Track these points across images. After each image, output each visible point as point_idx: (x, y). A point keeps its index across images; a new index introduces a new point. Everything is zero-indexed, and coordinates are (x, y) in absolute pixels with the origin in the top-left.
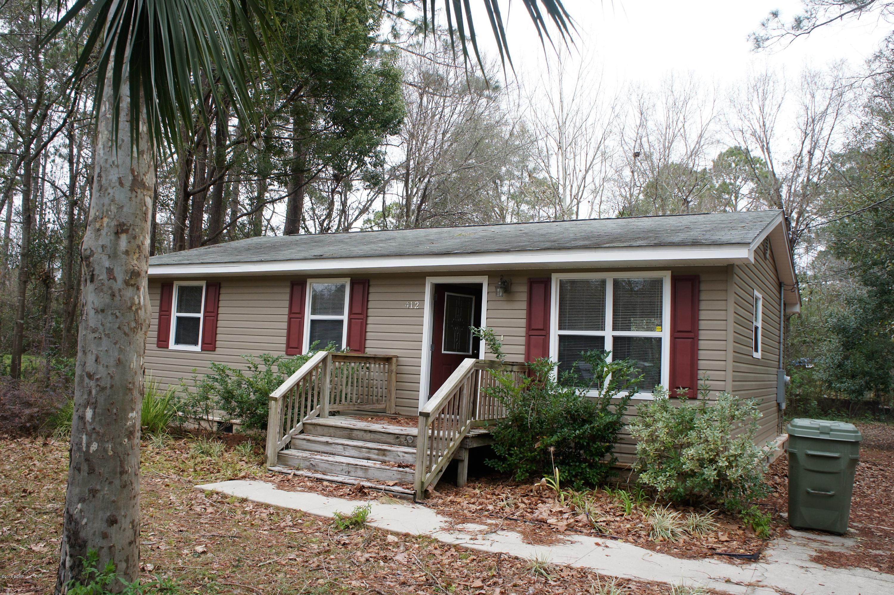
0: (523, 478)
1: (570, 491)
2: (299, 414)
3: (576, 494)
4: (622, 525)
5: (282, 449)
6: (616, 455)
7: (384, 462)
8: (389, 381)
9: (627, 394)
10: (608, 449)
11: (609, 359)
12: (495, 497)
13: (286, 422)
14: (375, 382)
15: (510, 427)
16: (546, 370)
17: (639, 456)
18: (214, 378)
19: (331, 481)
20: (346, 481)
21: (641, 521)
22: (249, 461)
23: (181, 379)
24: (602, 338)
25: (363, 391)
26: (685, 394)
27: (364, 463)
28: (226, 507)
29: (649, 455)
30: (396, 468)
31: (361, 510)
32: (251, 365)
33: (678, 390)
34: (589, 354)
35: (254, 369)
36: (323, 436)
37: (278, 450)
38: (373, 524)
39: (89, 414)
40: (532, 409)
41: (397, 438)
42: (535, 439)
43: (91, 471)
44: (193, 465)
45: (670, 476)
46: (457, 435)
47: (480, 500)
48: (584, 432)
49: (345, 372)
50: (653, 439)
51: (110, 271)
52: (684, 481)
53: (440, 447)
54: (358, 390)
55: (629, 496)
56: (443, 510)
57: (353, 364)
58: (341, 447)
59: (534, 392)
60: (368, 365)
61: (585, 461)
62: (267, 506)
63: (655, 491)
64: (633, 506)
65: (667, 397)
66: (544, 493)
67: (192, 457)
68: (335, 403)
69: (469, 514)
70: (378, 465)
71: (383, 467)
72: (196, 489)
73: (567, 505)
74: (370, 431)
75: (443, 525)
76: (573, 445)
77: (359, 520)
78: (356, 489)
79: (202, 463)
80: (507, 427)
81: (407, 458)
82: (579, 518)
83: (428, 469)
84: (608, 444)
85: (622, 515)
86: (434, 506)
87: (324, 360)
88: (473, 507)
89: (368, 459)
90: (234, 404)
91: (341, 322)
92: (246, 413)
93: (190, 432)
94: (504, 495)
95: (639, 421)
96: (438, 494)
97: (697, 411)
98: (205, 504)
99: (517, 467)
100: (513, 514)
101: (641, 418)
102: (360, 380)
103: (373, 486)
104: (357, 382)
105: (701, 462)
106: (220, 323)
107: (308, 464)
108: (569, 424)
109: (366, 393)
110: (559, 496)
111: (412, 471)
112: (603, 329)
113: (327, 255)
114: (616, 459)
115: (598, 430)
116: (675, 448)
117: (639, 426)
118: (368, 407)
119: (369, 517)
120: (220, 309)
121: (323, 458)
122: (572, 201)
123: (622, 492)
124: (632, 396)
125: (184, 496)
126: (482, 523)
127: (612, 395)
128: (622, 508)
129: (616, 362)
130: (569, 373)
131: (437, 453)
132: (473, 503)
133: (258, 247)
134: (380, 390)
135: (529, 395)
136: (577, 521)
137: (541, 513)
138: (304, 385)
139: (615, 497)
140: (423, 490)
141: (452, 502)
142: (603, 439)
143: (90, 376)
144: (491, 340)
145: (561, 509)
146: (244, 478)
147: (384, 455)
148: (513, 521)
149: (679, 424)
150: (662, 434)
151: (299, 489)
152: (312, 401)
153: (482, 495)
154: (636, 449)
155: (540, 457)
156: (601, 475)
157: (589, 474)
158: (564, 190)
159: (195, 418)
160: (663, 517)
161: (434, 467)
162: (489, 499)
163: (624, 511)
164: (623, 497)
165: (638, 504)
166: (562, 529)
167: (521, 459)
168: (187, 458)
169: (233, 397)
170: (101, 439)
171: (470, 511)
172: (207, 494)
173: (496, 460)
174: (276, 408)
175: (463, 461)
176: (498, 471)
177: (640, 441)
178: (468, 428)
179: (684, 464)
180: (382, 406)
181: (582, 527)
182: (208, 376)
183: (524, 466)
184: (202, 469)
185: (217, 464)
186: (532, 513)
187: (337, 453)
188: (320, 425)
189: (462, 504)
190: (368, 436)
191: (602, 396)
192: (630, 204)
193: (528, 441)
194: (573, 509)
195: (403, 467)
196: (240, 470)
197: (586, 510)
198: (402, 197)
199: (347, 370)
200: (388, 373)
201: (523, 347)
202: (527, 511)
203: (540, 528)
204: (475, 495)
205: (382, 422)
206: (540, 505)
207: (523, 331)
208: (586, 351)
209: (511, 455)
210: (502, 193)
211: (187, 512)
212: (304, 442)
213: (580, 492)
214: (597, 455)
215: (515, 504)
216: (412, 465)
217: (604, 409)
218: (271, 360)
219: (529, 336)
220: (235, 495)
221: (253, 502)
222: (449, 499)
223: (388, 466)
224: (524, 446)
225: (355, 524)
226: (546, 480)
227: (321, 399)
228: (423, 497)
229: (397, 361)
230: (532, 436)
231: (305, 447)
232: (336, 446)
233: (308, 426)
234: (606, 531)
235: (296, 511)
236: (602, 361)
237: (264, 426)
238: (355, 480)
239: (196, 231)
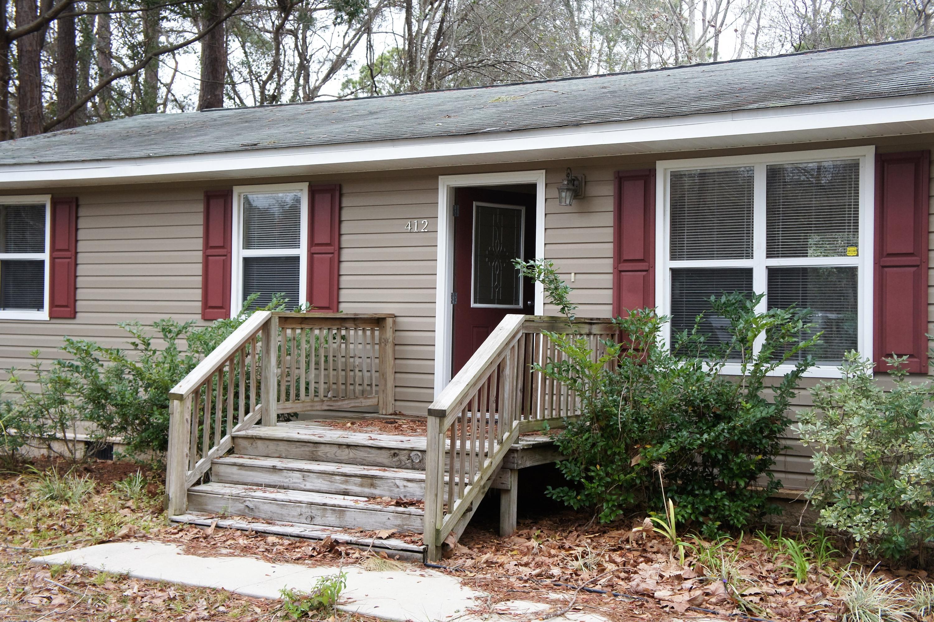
0: (612, 518)
1: (696, 540)
2: (224, 422)
3: (706, 545)
4: (789, 601)
5: (198, 483)
6: (777, 476)
7: (372, 498)
8: (381, 358)
9: (795, 369)
10: (763, 466)
11: (761, 308)
12: (563, 553)
13: (201, 437)
14: (358, 361)
15: (588, 430)
16: (647, 330)
17: (818, 478)
18: (72, 366)
19: (282, 535)
20: (307, 533)
21: (824, 595)
22: (139, 507)
23: (10, 370)
24: (748, 272)
25: (337, 377)
26: (903, 366)
27: (339, 500)
28: (88, 593)
29: (837, 476)
30: (392, 508)
31: (328, 583)
32: (137, 341)
33: (889, 360)
34: (723, 299)
35: (143, 347)
36: (267, 456)
37: (187, 485)
38: (350, 608)
40: (625, 399)
41: (395, 455)
42: (630, 451)
44: (32, 521)
45: (876, 513)
46: (496, 447)
47: (537, 559)
48: (718, 437)
49: (304, 345)
50: (842, 447)
52: (905, 524)
53: (467, 468)
54: (327, 376)
55: (802, 549)
56: (473, 578)
57: (317, 332)
58: (298, 474)
59: (629, 368)
60: (343, 332)
61: (722, 486)
62: (165, 586)
63: (850, 541)
64: (809, 567)
65: (869, 372)
66: (650, 544)
67: (33, 507)
68: (288, 400)
69: (518, 584)
70: (362, 503)
71: (370, 506)
72: (35, 563)
73: (689, 565)
74: (348, 446)
75: (472, 604)
76: (699, 459)
77: (325, 601)
78: (323, 546)
79: (51, 515)
80: (582, 430)
81: (411, 490)
82: (711, 588)
83: (447, 508)
84: (760, 457)
85: (790, 584)
86: (459, 570)
87: (266, 326)
88: (526, 571)
89: (346, 493)
90: (110, 409)
91: (296, 259)
92: (133, 424)
93: (32, 463)
94: (580, 550)
95: (817, 416)
96: (465, 550)
97: (927, 396)
98: (49, 590)
99: (602, 500)
100: (595, 582)
101: (820, 411)
102: (331, 359)
103: (354, 539)
104: (326, 361)
106: (81, 270)
107: (241, 506)
108: (690, 423)
109: (341, 380)
110: (676, 550)
111: (420, 511)
112: (749, 255)
113: (265, 144)
114: (778, 484)
115: (742, 433)
116: (885, 463)
117: (815, 424)
118: (346, 404)
119: (344, 594)
120: (80, 244)
121: (267, 495)
122: (705, 32)
123: (789, 542)
124: (803, 371)
125: (11, 579)
126: (540, 600)
127: (766, 371)
128: (790, 570)
129: (772, 312)
130: (689, 334)
131: (462, 479)
132: (526, 565)
133: (145, 133)
134: (367, 375)
135: (620, 374)
136: (707, 594)
137: (644, 580)
138: (232, 369)
139: (777, 550)
140: (439, 545)
141: (489, 563)
142: (752, 448)
144: (551, 282)
145: (678, 573)
146: (126, 537)
147: (372, 485)
148: (594, 595)
149: (891, 420)
151: (224, 551)
152: (247, 397)
153: (541, 550)
154: (811, 465)
155: (642, 482)
156: (751, 512)
157: (729, 510)
158: (691, 12)
159: (40, 438)
160: (866, 587)
161: (457, 503)
162: (554, 556)
163: (794, 576)
164: (790, 551)
165: (819, 564)
166: (680, 609)
167: (608, 485)
168: (22, 510)
169: (107, 396)
171: (520, 579)
172: (56, 572)
173: (566, 489)
174: (182, 413)
175: (508, 491)
176: (570, 508)
177: (818, 451)
178: (516, 434)
179: (904, 491)
180: (370, 402)
181: (716, 604)
182: (59, 363)
183: (614, 497)
184: (49, 528)
185: (78, 516)
186: (628, 579)
187: (291, 485)
188: (261, 439)
189: (506, 566)
190: (345, 454)
191: (747, 373)
192: (813, 29)
193: (619, 454)
194: (700, 573)
195: (405, 505)
196: (119, 525)
197: (724, 573)
198: (404, 37)
199: (308, 342)
200: (379, 344)
201: (610, 292)
202: (619, 577)
203: (641, 606)
204: (529, 549)
205: (369, 429)
206: (642, 566)
207: (608, 265)
208: (718, 295)
209: (590, 479)
210: (580, 23)
211: (15, 608)
212: (235, 469)
213: (713, 543)
214: (742, 476)
215: (599, 565)
216: (420, 502)
217: (752, 396)
218: (174, 330)
219: (618, 273)
220: (107, 569)
221: (139, 579)
222: (485, 557)
223: (378, 503)
224: (613, 462)
225: (318, 609)
226: (654, 522)
227: (262, 395)
228: (439, 556)
229: (394, 322)
230: (627, 445)
231: (236, 478)
232: (290, 474)
233: (240, 441)
234: (761, 612)
235: (215, 591)
236: (749, 311)
237: (164, 446)
238: (323, 530)
239: (31, 106)
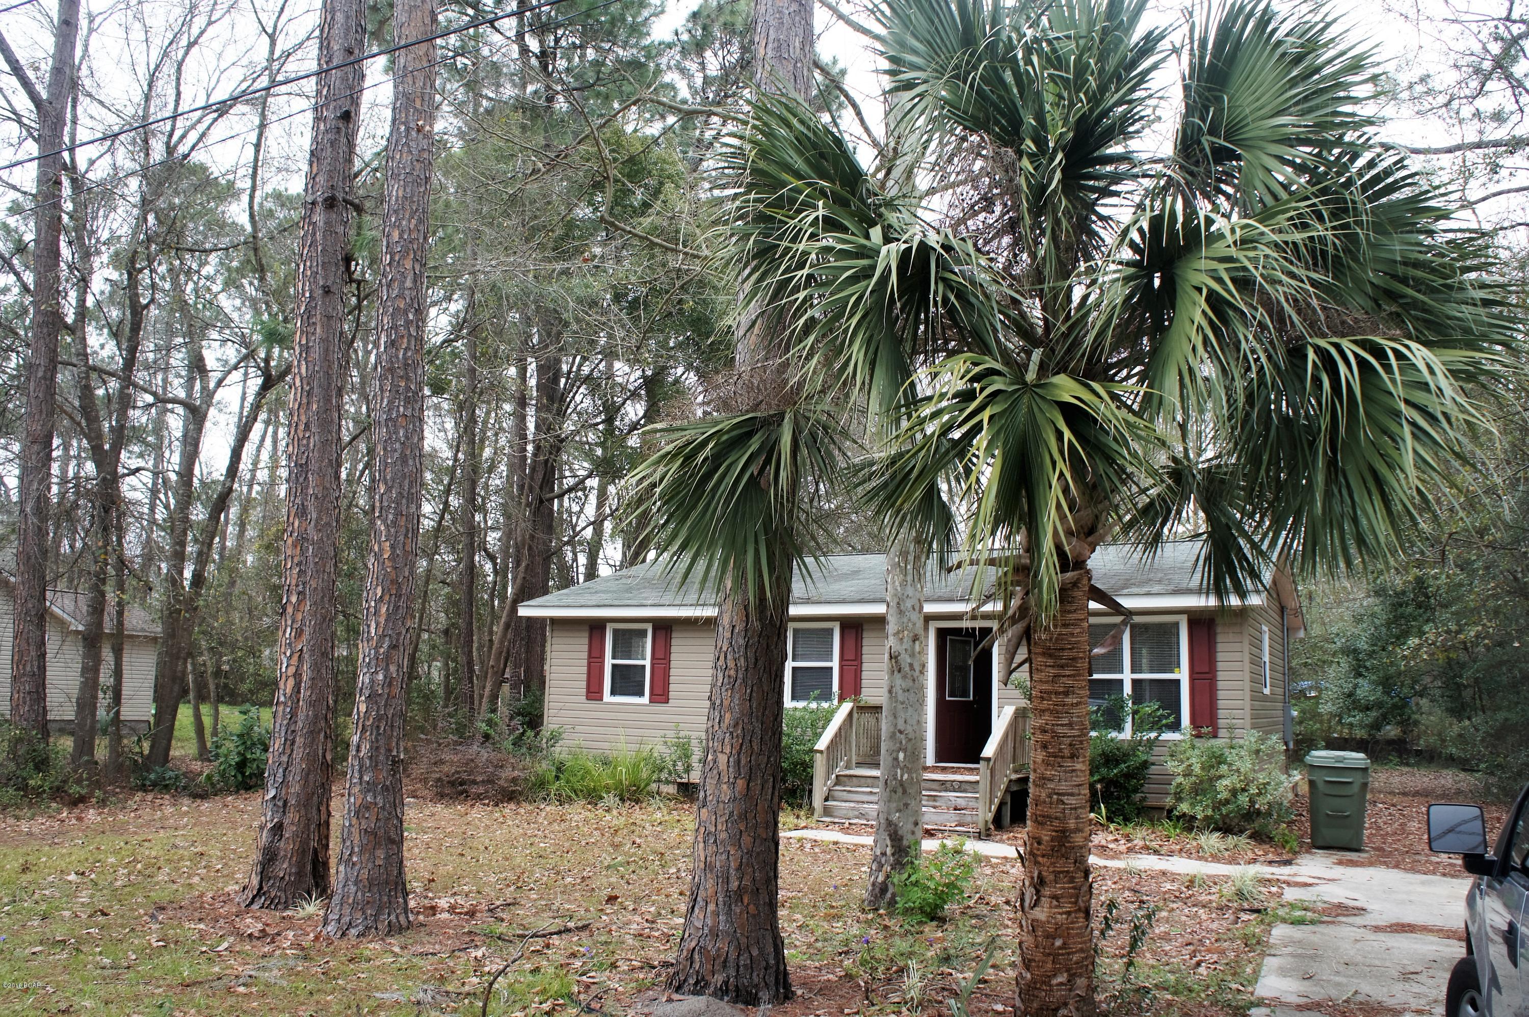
1: (1118, 822)
3: (1123, 825)
4: (1172, 846)
5: (824, 801)
7: (935, 807)
9: (1156, 735)
21: (1187, 843)
24: (1121, 681)
26: (1207, 732)
30: (952, 811)
33: (1199, 729)
34: (1113, 697)
36: (860, 786)
37: (821, 800)
39: (901, 756)
41: (943, 784)
43: (904, 792)
45: (1206, 804)
46: (1005, 779)
48: (1121, 771)
50: (1188, 774)
51: (911, 665)
52: (1220, 809)
55: (1171, 824)
60: (877, 715)
63: (1194, 818)
64: (1176, 832)
65: (1190, 736)
70: (932, 809)
71: (940, 811)
73: (1119, 834)
76: (1113, 782)
81: (960, 802)
82: (1134, 843)
83: (989, 809)
86: (1001, 841)
91: (831, 668)
96: (996, 832)
97: (1223, 747)
103: (936, 828)
105: (1234, 792)
106: (672, 672)
107: (857, 813)
109: (876, 745)
110: (1109, 827)
112: (1121, 671)
113: (815, 598)
115: (1132, 768)
116: (1209, 780)
120: (672, 655)
121: (872, 807)
123: (1162, 823)
124: (1160, 736)
128: (1168, 833)
140: (985, 828)
141: (1014, 837)
143: (901, 732)
145: (1115, 837)
146: (805, 828)
147: (935, 801)
149: (1210, 759)
150: (1197, 769)
160: (1207, 838)
161: (993, 807)
163: (1170, 836)
164: (1165, 826)
165: (1180, 830)
170: (910, 771)
172: (798, 840)
174: (820, 760)
175: (1006, 803)
177: (1176, 775)
178: (1012, 772)
179: (1219, 793)
181: (1140, 849)
194: (1126, 836)
195: (960, 809)
212: (845, 793)
216: (966, 808)
223: (942, 809)
226: (1094, 816)
227: (847, 751)
231: (846, 798)
234: (1161, 851)
